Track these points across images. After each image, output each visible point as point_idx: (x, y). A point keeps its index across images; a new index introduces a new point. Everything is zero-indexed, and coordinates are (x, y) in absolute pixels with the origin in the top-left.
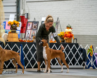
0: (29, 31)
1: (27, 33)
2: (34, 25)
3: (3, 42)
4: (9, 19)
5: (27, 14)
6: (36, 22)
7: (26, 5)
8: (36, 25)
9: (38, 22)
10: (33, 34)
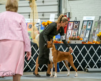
0: (70, 32)
1: (68, 33)
2: (75, 25)
3: (36, 44)
4: (49, 19)
5: (69, 13)
6: (77, 22)
7: (67, 4)
8: (77, 25)
9: (79, 22)
10: (74, 34)
